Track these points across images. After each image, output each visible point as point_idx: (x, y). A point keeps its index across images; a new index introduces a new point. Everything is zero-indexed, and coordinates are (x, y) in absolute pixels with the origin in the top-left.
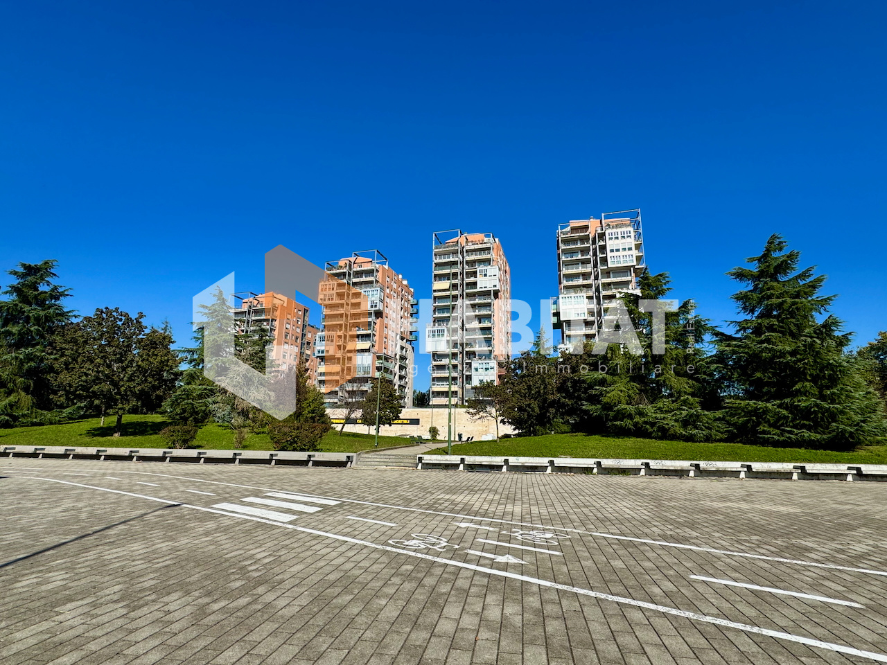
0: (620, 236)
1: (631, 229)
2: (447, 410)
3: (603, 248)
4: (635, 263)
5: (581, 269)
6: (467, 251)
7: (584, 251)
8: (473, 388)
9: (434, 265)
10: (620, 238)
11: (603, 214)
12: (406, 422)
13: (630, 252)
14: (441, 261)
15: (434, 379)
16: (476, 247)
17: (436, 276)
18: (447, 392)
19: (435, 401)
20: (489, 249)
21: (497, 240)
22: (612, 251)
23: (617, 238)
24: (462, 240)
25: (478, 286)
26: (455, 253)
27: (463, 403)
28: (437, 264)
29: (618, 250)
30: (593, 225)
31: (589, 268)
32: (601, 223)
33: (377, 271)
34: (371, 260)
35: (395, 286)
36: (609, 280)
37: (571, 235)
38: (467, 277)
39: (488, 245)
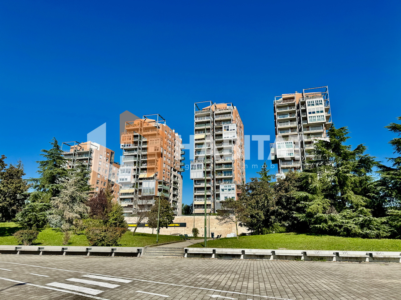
0: (315, 103)
1: (323, 99)
2: (203, 217)
3: (304, 111)
4: (325, 121)
5: (289, 125)
6: (216, 115)
7: (291, 113)
8: (221, 202)
9: (195, 124)
10: (315, 105)
11: (304, 90)
12: (177, 225)
13: (322, 114)
14: (199, 121)
15: (195, 196)
16: (222, 112)
17: (196, 130)
18: (204, 205)
19: (196, 211)
20: (230, 113)
21: (235, 107)
22: (310, 113)
23: (313, 105)
24: (213, 107)
25: (224, 136)
26: (208, 115)
27: (214, 212)
28: (197, 123)
29: (314, 113)
30: (298, 97)
31: (295, 124)
32: (303, 95)
33: (159, 128)
34: (154, 120)
35: (170, 137)
36: (309, 132)
37: (283, 103)
38: (216, 131)
39: (229, 111)
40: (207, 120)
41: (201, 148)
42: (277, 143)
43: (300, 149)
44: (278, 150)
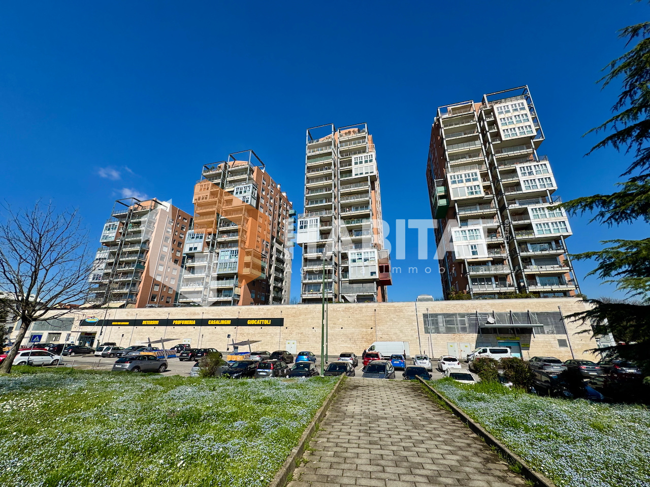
0: (511, 109)
2: (319, 306)
5: (468, 147)
6: (341, 142)
8: (350, 282)
9: (307, 158)
11: (485, 96)
12: (266, 322)
13: (527, 124)
14: (314, 154)
16: (350, 137)
17: (308, 168)
20: (363, 138)
22: (504, 124)
23: (508, 111)
25: (354, 173)
26: (328, 145)
29: (511, 123)
30: (476, 107)
35: (272, 192)
36: (504, 154)
37: (453, 116)
38: (341, 167)
39: (363, 134)
40: (326, 151)
41: (315, 194)
42: (448, 176)
43: (492, 184)
44: (451, 187)
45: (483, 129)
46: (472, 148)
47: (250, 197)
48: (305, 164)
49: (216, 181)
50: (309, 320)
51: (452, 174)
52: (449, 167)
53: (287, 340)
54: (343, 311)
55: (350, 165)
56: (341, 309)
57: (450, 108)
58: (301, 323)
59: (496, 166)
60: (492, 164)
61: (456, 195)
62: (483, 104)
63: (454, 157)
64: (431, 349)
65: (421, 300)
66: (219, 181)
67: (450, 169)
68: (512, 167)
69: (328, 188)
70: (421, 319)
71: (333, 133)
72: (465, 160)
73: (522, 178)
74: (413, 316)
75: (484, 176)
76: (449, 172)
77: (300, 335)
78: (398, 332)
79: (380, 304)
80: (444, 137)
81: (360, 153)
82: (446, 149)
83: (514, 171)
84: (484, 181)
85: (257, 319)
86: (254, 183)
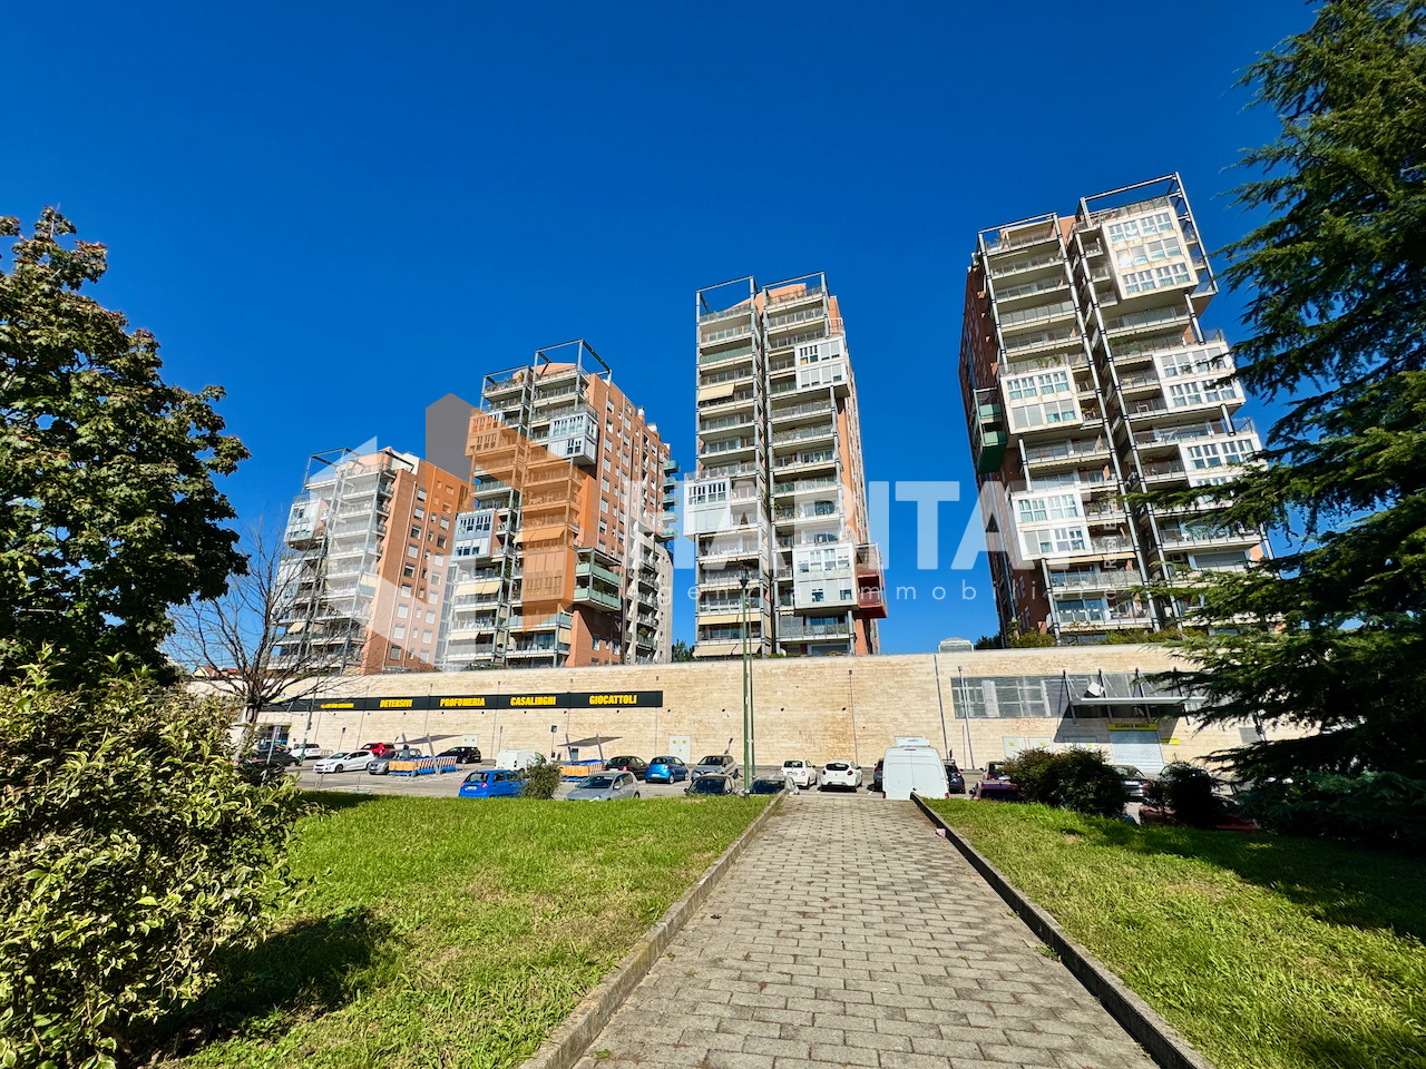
1: (1171, 210)
2: (737, 666)
3: (1101, 262)
5: (1046, 317)
6: (770, 317)
7: (1046, 279)
8: (799, 613)
9: (699, 354)
11: (1083, 200)
13: (1177, 261)
14: (713, 343)
15: (703, 597)
16: (790, 305)
17: (704, 374)
18: (737, 625)
20: (820, 304)
24: (758, 302)
25: (799, 383)
26: (743, 323)
27: (774, 651)
28: (706, 351)
30: (1063, 227)
33: (584, 383)
35: (627, 424)
36: (1127, 330)
37: (1013, 249)
38: (772, 369)
39: (817, 297)
40: (739, 337)
41: (720, 430)
42: (1004, 381)
43: (1100, 395)
44: (1010, 405)
45: (1078, 274)
46: (1056, 317)
47: (582, 440)
48: (694, 366)
49: (511, 408)
50: (715, 694)
51: (1012, 377)
52: (1005, 361)
53: (670, 735)
54: (785, 675)
55: (792, 364)
56: (779, 671)
57: (1005, 231)
58: (699, 700)
59: (1109, 356)
60: (1099, 353)
61: (1020, 422)
62: (1078, 219)
63: (1015, 339)
64: (968, 751)
65: (945, 650)
66: (518, 407)
67: (1006, 366)
68: (1145, 356)
69: (746, 414)
70: (947, 689)
71: (752, 296)
72: (1039, 344)
73: (1165, 383)
74: (930, 682)
75: (1082, 379)
76: (1004, 372)
77: (696, 725)
78: (900, 716)
79: (861, 659)
80: (993, 297)
81: (811, 338)
82: (998, 322)
83: (1148, 367)
84: (1083, 389)
85: (609, 694)
86: (592, 410)
